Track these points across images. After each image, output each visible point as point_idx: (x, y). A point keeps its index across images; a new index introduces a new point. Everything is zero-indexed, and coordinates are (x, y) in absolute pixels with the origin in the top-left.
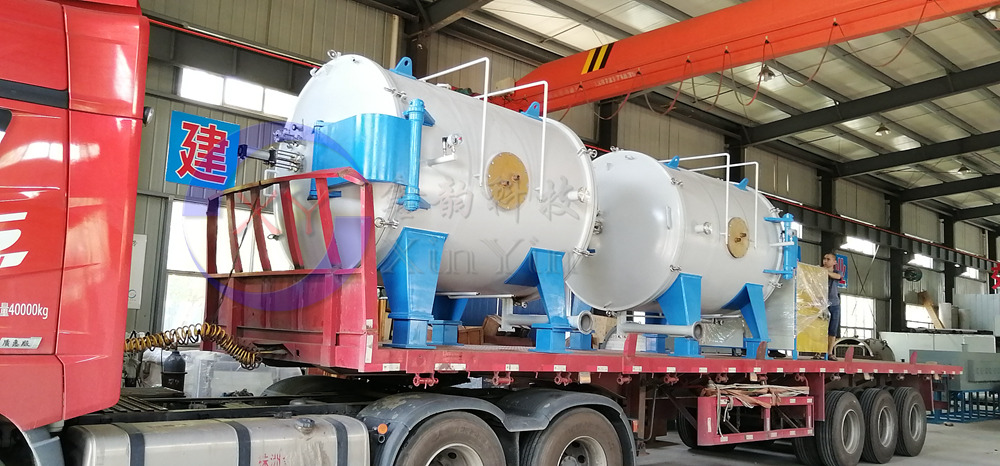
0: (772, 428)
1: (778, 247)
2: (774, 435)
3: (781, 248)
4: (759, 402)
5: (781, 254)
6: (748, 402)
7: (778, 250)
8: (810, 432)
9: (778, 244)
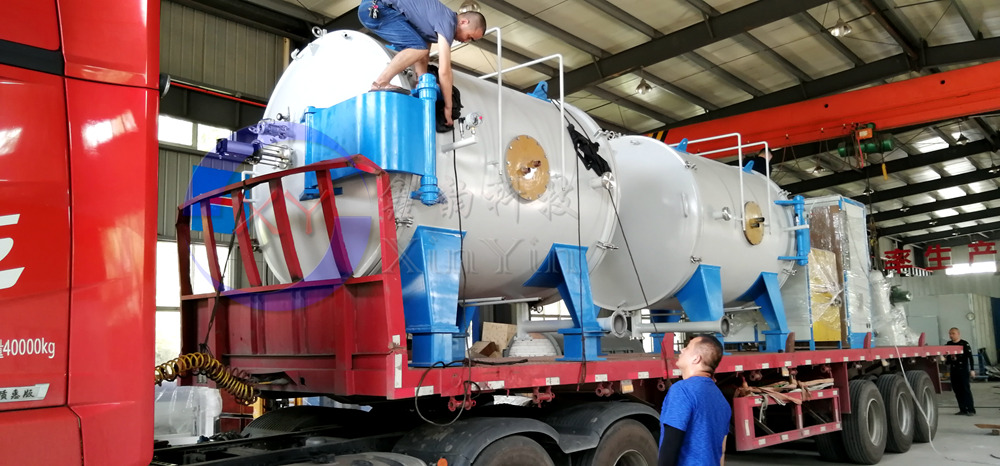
0: (805, 426)
1: (790, 232)
2: (807, 433)
3: (793, 233)
4: (791, 398)
5: (793, 240)
6: (780, 399)
7: (790, 236)
8: (838, 426)
9: (790, 229)
